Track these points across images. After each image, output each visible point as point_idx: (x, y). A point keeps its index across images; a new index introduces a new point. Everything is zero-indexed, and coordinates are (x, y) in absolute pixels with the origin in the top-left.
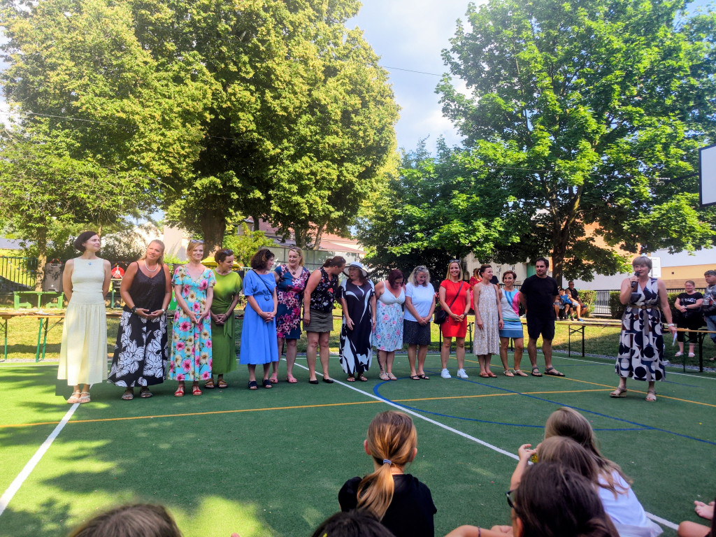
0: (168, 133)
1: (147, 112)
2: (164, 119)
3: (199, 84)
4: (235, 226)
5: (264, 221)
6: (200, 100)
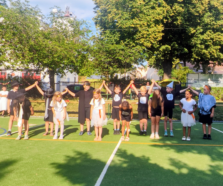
0: (150, 30)
1: (141, 23)
2: (148, 24)
3: (161, 8)
4: (176, 65)
5: (188, 62)
6: (161, 14)
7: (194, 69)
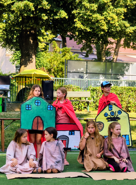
4: (47, 44)
5: (71, 39)
7: (81, 53)
